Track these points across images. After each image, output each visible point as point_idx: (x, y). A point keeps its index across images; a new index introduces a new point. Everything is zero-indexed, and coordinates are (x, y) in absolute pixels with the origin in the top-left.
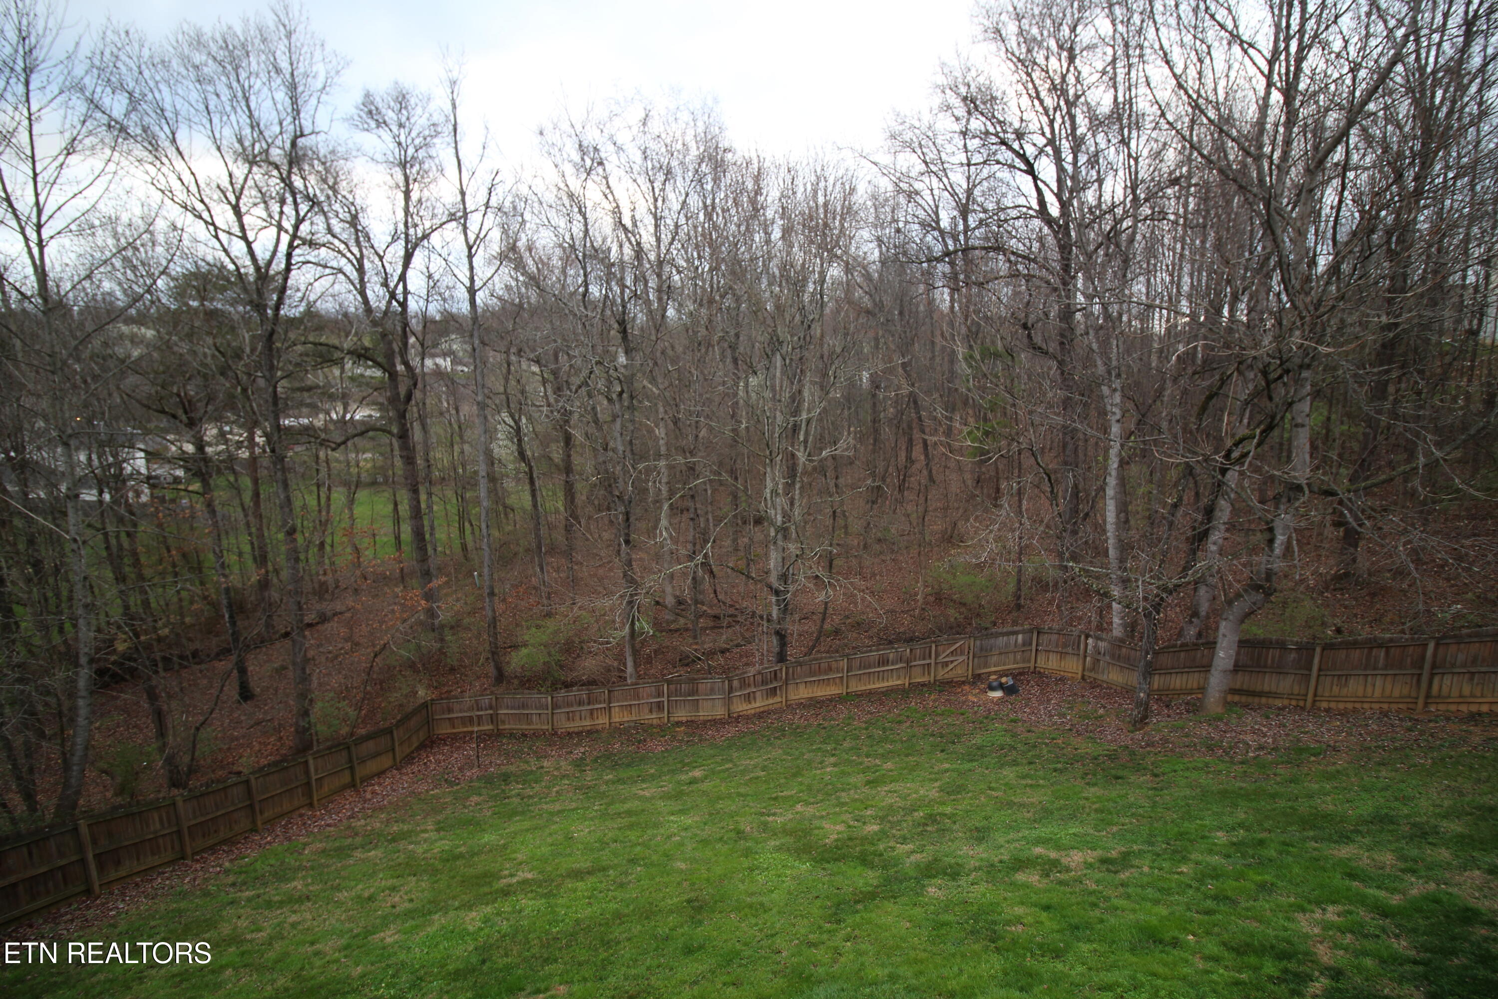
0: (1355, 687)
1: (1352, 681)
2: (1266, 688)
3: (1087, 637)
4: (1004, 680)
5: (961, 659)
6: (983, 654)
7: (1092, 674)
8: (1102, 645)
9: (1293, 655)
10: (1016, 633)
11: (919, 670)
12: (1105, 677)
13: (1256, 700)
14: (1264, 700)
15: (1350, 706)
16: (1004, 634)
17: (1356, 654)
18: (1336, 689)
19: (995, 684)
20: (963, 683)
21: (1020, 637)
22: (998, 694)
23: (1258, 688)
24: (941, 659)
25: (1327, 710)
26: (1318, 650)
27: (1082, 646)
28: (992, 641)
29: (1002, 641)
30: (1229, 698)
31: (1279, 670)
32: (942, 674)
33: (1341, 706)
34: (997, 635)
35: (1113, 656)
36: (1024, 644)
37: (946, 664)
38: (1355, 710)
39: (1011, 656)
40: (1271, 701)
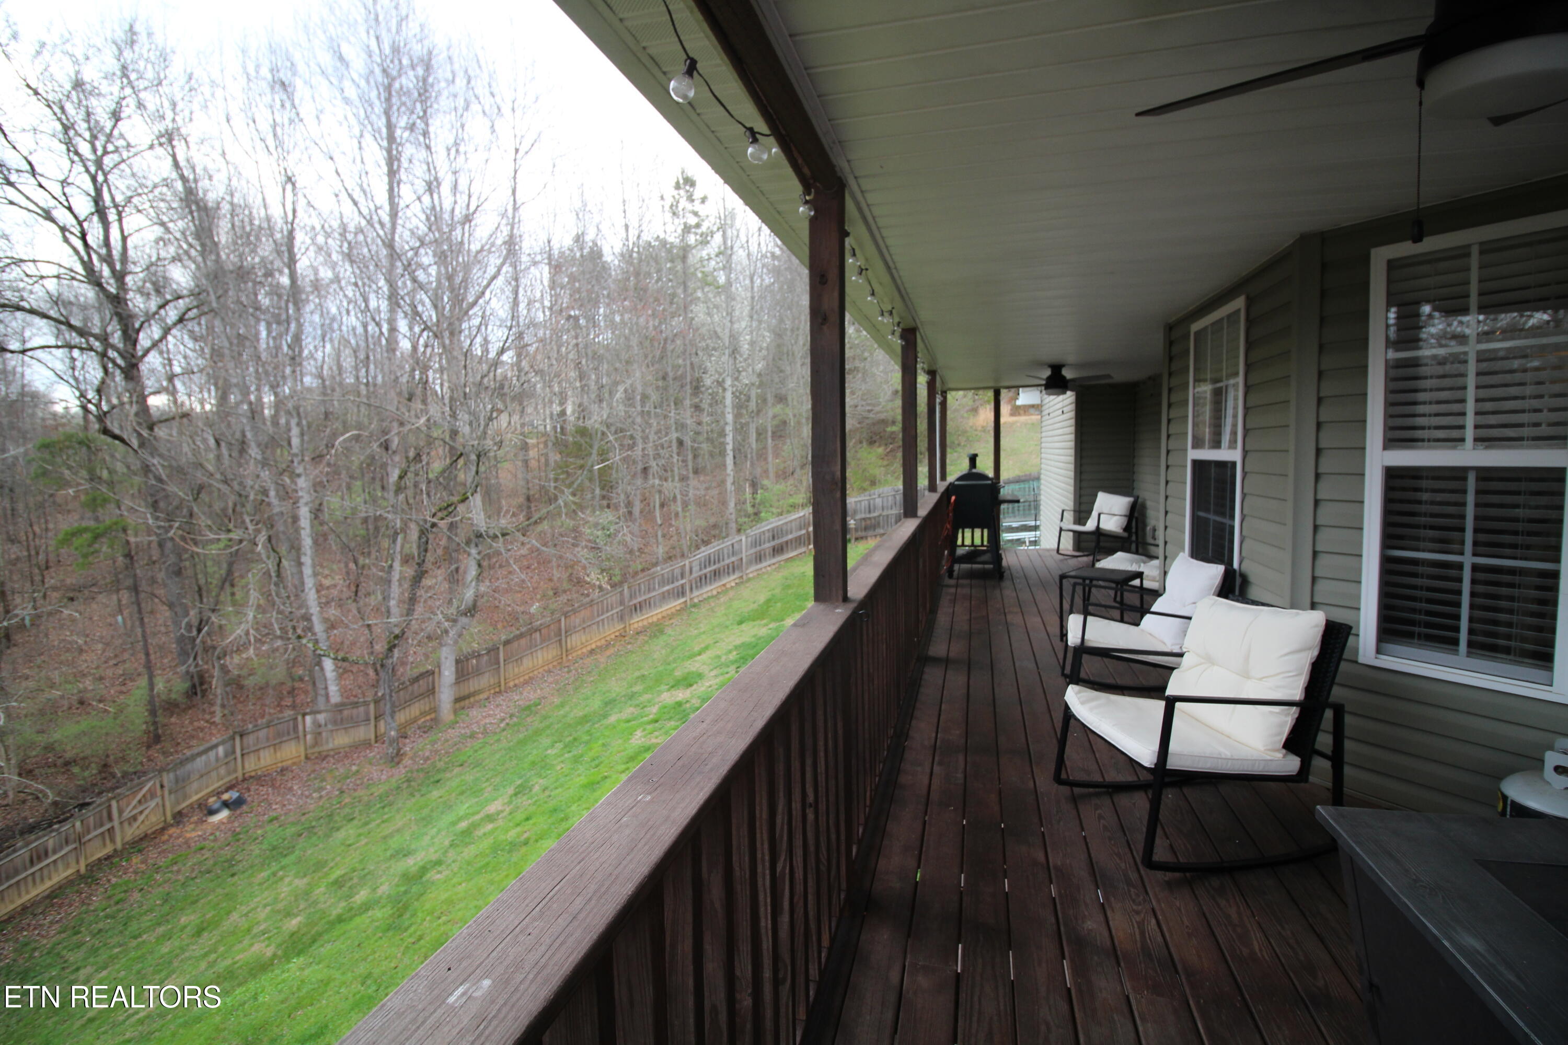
0: (527, 663)
1: (525, 661)
2: (472, 690)
3: (304, 715)
4: (226, 796)
5: (152, 804)
6: (180, 785)
7: (317, 749)
8: (321, 718)
9: (486, 658)
10: (215, 746)
11: (97, 843)
12: (331, 746)
13: (467, 702)
14: (472, 699)
15: (527, 677)
16: (200, 754)
17: (523, 642)
18: (516, 670)
19: (216, 806)
20: (163, 829)
21: (221, 750)
22: (224, 814)
23: (467, 692)
24: (127, 814)
25: (515, 686)
26: (501, 648)
27: (300, 727)
28: (189, 767)
29: (200, 762)
30: (458, 705)
31: (478, 672)
32: (132, 832)
33: (522, 680)
34: (193, 758)
35: (335, 723)
36: (226, 756)
37: (135, 818)
38: (530, 678)
39: (214, 774)
40: (477, 698)
